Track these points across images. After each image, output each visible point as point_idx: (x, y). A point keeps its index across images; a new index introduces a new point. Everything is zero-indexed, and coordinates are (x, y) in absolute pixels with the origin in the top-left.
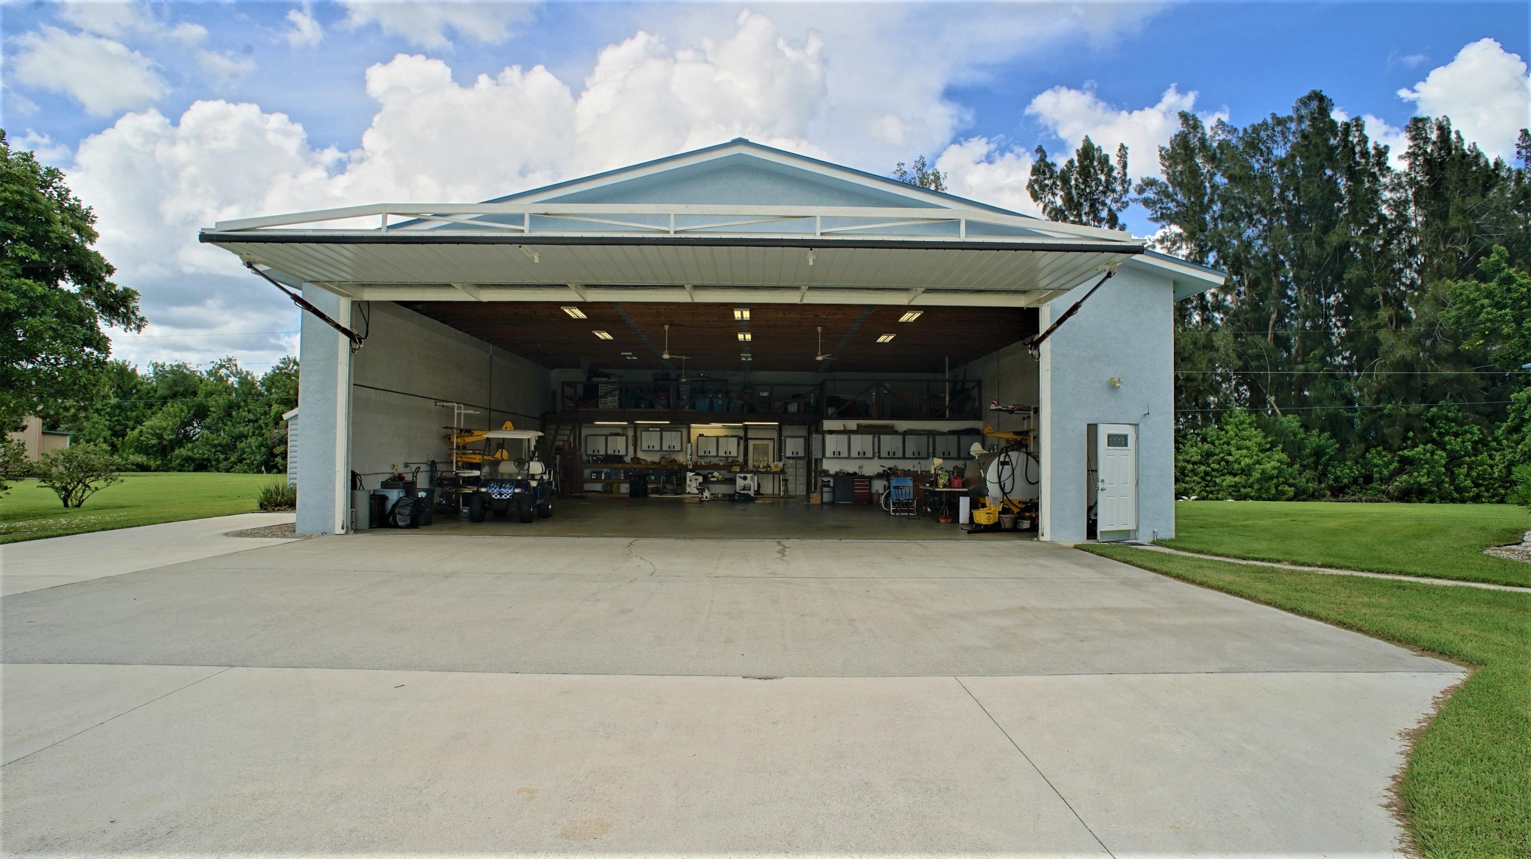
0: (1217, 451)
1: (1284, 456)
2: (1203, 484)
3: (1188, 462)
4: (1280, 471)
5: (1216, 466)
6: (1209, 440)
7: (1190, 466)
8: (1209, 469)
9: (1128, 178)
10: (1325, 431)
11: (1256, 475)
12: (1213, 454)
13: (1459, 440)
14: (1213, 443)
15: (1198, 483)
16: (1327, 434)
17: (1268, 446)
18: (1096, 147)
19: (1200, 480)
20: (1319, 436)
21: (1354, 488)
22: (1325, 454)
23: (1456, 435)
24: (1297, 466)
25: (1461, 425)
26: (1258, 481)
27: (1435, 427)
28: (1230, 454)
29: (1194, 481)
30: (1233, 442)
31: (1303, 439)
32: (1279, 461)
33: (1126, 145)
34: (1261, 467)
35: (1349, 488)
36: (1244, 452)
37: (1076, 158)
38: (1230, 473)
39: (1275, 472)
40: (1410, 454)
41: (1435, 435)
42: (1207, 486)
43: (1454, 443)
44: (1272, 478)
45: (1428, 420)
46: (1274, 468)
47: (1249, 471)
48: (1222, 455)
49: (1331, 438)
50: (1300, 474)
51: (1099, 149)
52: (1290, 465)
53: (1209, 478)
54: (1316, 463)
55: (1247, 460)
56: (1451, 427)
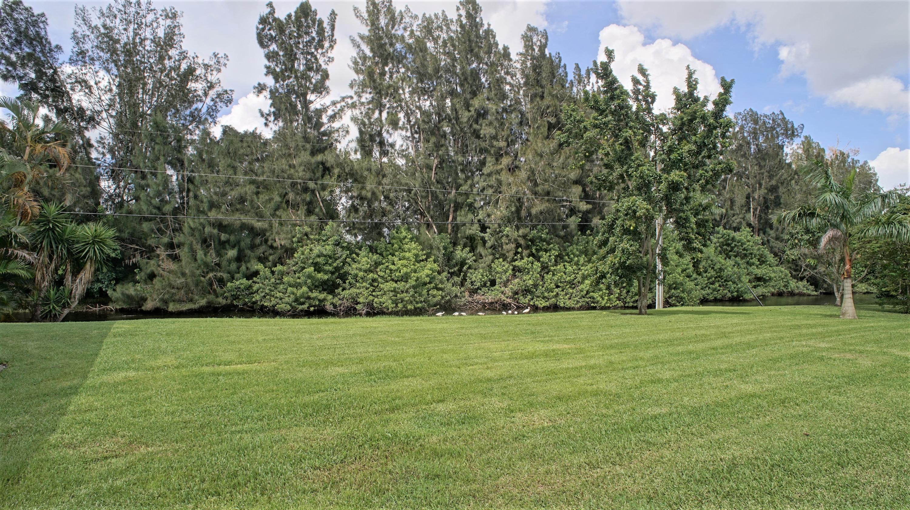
0: (384, 261)
1: (435, 266)
2: (371, 289)
3: (360, 270)
4: (432, 279)
5: (382, 274)
6: (379, 251)
7: (361, 274)
8: (376, 276)
9: (334, 38)
10: (466, 247)
11: (412, 282)
12: (381, 263)
13: (548, 254)
14: (381, 254)
15: (367, 289)
16: (468, 249)
17: (424, 257)
18: (313, 9)
19: (368, 286)
20: (462, 250)
21: (483, 289)
22: (466, 264)
23: (546, 251)
24: (445, 274)
25: (549, 244)
26: (414, 287)
27: (534, 245)
28: (394, 264)
29: (363, 287)
30: (397, 253)
31: (452, 252)
32: (431, 269)
33: (336, 12)
34: (416, 275)
35: (481, 290)
36: (404, 262)
37: (293, 14)
38: (393, 280)
39: (427, 280)
40: (519, 264)
41: (534, 251)
42: (374, 291)
43: (545, 257)
44: (425, 284)
45: (530, 240)
46: (428, 276)
47: (407, 278)
48: (387, 264)
49: (470, 252)
50: (448, 280)
51: (315, 13)
52: (439, 273)
53: (376, 284)
54: (460, 271)
55: (405, 270)
56: (543, 245)
